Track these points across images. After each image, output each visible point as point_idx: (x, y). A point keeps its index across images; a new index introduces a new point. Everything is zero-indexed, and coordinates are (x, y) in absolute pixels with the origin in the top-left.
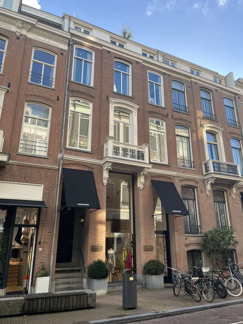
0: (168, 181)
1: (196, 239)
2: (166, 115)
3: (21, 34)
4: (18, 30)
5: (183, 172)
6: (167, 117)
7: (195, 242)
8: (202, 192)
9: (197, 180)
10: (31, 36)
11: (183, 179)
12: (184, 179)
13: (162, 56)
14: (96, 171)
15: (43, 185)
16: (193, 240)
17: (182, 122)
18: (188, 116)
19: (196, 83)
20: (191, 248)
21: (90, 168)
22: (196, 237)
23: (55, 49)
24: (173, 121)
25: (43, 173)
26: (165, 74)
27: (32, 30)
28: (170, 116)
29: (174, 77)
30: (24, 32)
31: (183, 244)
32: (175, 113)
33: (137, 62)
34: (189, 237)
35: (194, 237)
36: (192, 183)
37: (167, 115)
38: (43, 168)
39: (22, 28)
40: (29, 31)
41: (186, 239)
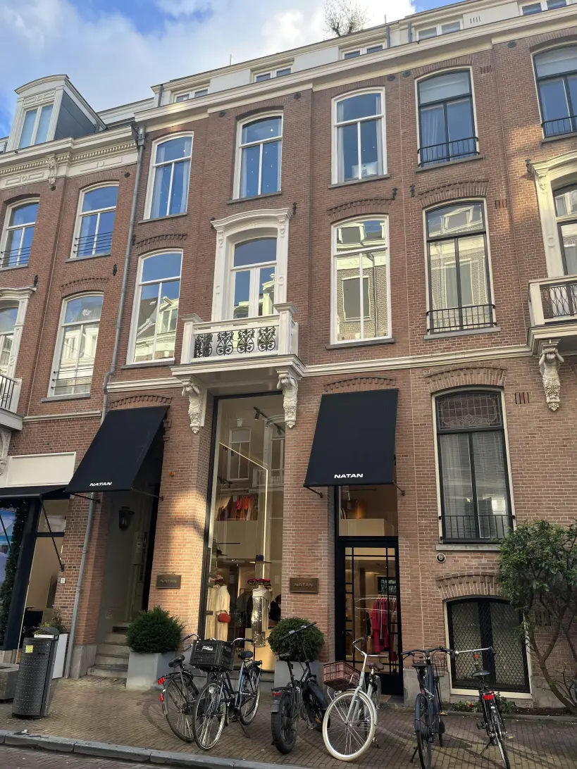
1: (484, 561)
3: (57, 179)
4: (54, 173)
5: (448, 349)
6: (393, 199)
7: (481, 571)
8: (522, 398)
9: (503, 364)
10: (76, 171)
11: (437, 370)
12: (443, 369)
15: (75, 453)
16: (474, 562)
17: (451, 193)
18: (476, 166)
19: (512, 44)
20: (460, 591)
21: (164, 400)
22: (488, 555)
23: (115, 171)
24: (416, 203)
25: (77, 428)
26: (391, 77)
27: (74, 161)
28: (404, 193)
29: (426, 69)
30: (63, 172)
32: (423, 177)
33: (297, 95)
34: (454, 554)
35: (479, 555)
36: (479, 378)
37: (395, 194)
38: (78, 419)
39: (58, 166)
40: (71, 163)
41: (441, 561)
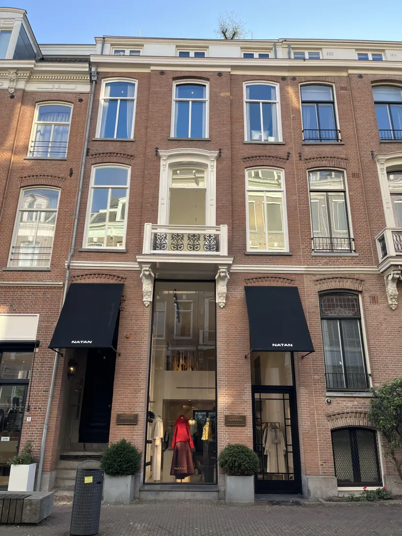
0: (287, 285)
1: (356, 403)
2: (285, 156)
3: (16, 90)
5: (327, 264)
6: (288, 159)
7: (354, 410)
8: (374, 300)
9: (362, 277)
10: (32, 87)
11: (322, 277)
12: (326, 277)
13: (287, 46)
14: (131, 282)
15: (38, 315)
16: (350, 404)
17: (324, 163)
18: (340, 148)
19: (360, 76)
20: (341, 423)
21: (120, 279)
22: (357, 399)
23: (69, 95)
24: (303, 165)
25: (40, 294)
26: (284, 78)
27: (32, 79)
28: (294, 157)
29: (306, 79)
30: (21, 85)
31: (320, 414)
32: (306, 149)
33: (220, 74)
34: (337, 399)
35: (352, 399)
36: (348, 285)
37: (288, 156)
38: (40, 288)
39: (18, 80)
40: (29, 80)
41: (329, 403)
